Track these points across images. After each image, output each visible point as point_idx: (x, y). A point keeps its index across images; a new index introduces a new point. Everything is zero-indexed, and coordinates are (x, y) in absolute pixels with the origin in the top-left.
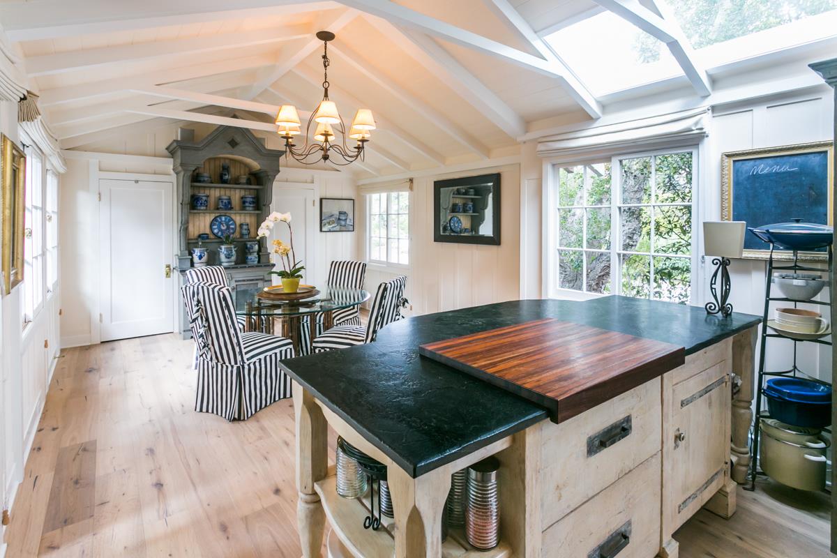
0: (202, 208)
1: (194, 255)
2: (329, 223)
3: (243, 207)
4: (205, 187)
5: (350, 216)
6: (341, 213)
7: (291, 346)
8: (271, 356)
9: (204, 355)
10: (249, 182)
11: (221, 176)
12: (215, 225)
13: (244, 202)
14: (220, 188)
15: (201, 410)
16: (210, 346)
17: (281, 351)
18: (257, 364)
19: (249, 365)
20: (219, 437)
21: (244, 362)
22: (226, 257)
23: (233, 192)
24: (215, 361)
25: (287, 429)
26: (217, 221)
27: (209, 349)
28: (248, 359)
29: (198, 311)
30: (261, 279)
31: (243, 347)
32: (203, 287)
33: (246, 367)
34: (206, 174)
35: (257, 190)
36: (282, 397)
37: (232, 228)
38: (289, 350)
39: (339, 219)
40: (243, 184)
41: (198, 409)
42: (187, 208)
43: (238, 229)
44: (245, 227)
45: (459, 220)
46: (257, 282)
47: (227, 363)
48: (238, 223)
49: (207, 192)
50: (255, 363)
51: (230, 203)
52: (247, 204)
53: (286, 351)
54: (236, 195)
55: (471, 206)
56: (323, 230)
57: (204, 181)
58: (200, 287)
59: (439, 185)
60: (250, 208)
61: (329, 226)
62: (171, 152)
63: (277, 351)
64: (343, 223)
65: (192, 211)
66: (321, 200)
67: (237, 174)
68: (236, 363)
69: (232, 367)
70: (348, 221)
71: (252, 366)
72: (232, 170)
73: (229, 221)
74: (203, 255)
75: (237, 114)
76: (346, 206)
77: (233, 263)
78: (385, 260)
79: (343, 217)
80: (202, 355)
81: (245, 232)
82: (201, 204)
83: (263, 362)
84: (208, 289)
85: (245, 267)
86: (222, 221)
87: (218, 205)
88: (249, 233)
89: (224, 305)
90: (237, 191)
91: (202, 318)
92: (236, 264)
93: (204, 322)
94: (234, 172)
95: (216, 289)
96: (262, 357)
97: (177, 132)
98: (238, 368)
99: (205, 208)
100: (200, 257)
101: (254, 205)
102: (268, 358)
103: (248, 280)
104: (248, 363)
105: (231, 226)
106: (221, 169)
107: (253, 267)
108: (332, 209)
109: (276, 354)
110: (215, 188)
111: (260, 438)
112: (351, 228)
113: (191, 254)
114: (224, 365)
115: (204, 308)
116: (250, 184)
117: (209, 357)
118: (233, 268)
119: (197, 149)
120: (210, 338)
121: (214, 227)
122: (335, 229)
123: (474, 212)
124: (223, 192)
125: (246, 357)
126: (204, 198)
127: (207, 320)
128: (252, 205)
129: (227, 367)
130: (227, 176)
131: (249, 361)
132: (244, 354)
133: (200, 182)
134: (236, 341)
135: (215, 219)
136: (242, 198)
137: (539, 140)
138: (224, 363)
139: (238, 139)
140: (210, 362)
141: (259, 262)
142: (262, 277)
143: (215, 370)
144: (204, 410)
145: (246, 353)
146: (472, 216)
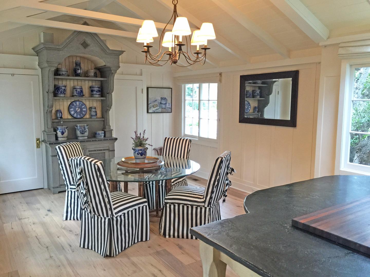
0: (62, 95)
1: (58, 132)
2: (153, 106)
3: (92, 95)
4: (62, 79)
5: (169, 101)
6: (162, 99)
7: (146, 204)
8: (132, 211)
9: (85, 209)
10: (96, 75)
11: (75, 70)
12: (71, 108)
13: (92, 91)
14: (74, 79)
15: (84, 247)
16: (90, 203)
17: (139, 208)
18: (123, 217)
19: (116, 217)
20: (105, 270)
21: (113, 215)
22: (81, 133)
23: (83, 83)
24: (93, 213)
25: (152, 265)
26: (73, 105)
27: (89, 205)
28: (116, 213)
29: (81, 178)
30: (107, 150)
31: (112, 204)
32: (83, 161)
33: (115, 219)
34: (63, 69)
35: (101, 81)
36: (140, 240)
37: (84, 111)
38: (144, 207)
39: (161, 103)
40: (92, 77)
41: (82, 246)
42: (51, 95)
43: (88, 111)
44: (93, 110)
45: (249, 103)
46: (104, 151)
47: (102, 216)
48: (88, 107)
49: (64, 83)
50: (120, 216)
51: (82, 91)
52: (94, 93)
53: (143, 207)
54: (86, 85)
55: (258, 92)
56: (149, 111)
57: (63, 75)
58: (81, 160)
59: (244, 79)
60: (97, 95)
61: (154, 109)
62: (37, 52)
63: (136, 207)
64: (164, 106)
65: (55, 98)
66: (148, 88)
67: (86, 69)
68: (107, 216)
69: (105, 219)
70: (167, 104)
71: (119, 218)
72: (82, 65)
73: (82, 105)
74: (64, 131)
75: (88, 22)
76: (166, 93)
77: (86, 138)
78: (198, 135)
79: (163, 102)
80: (84, 209)
81: (93, 113)
82: (61, 92)
83: (126, 215)
84: (87, 162)
85: (96, 141)
86: (76, 105)
87: (73, 93)
88: (96, 115)
89: (98, 174)
90: (87, 82)
91: (83, 183)
92: (88, 138)
93: (85, 186)
94: (84, 67)
95: (93, 163)
96: (126, 211)
97: (40, 36)
98: (109, 219)
99: (64, 95)
100: (63, 133)
101: (100, 93)
102: (130, 213)
103: (98, 150)
104: (116, 216)
105: (83, 110)
106: (75, 65)
107: (101, 140)
108: (155, 95)
109: (135, 209)
110: (70, 79)
111: (135, 272)
112: (170, 110)
113: (55, 130)
114: (99, 217)
115: (85, 176)
116: (97, 77)
117: (89, 211)
118: (87, 141)
119: (59, 50)
120: (89, 197)
121: (71, 110)
122: (157, 111)
123: (260, 97)
124: (76, 83)
125: (114, 212)
126: (63, 88)
127: (87, 184)
128: (98, 93)
129: (101, 218)
130: (79, 71)
131: (117, 215)
132: (113, 209)
133: (60, 75)
134: (107, 200)
135: (72, 103)
136: (90, 87)
137: (340, 45)
138: (100, 215)
139: (89, 41)
140: (89, 214)
141: (105, 136)
142: (108, 148)
143: (93, 220)
144: (86, 247)
145: (115, 209)
146: (258, 100)
